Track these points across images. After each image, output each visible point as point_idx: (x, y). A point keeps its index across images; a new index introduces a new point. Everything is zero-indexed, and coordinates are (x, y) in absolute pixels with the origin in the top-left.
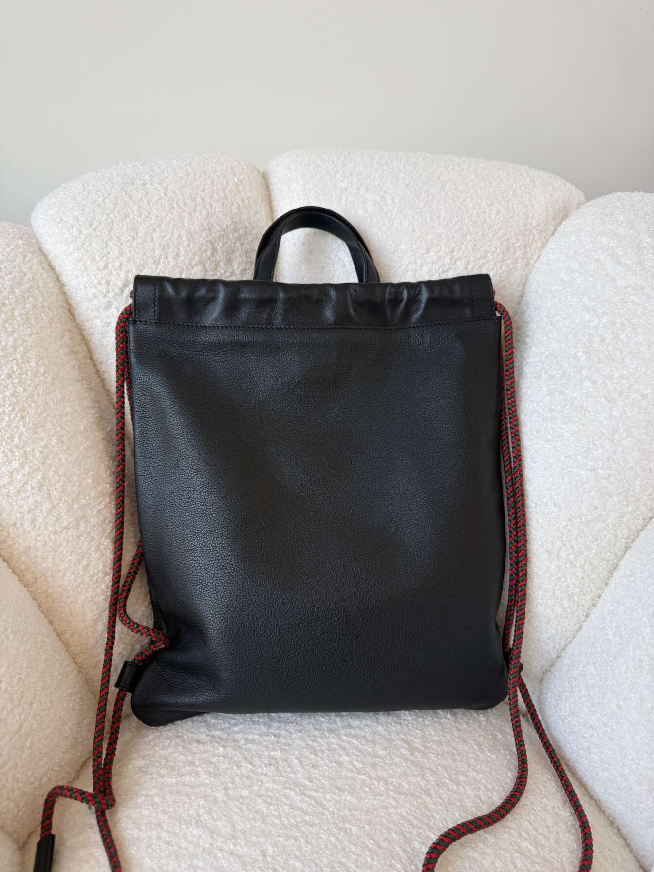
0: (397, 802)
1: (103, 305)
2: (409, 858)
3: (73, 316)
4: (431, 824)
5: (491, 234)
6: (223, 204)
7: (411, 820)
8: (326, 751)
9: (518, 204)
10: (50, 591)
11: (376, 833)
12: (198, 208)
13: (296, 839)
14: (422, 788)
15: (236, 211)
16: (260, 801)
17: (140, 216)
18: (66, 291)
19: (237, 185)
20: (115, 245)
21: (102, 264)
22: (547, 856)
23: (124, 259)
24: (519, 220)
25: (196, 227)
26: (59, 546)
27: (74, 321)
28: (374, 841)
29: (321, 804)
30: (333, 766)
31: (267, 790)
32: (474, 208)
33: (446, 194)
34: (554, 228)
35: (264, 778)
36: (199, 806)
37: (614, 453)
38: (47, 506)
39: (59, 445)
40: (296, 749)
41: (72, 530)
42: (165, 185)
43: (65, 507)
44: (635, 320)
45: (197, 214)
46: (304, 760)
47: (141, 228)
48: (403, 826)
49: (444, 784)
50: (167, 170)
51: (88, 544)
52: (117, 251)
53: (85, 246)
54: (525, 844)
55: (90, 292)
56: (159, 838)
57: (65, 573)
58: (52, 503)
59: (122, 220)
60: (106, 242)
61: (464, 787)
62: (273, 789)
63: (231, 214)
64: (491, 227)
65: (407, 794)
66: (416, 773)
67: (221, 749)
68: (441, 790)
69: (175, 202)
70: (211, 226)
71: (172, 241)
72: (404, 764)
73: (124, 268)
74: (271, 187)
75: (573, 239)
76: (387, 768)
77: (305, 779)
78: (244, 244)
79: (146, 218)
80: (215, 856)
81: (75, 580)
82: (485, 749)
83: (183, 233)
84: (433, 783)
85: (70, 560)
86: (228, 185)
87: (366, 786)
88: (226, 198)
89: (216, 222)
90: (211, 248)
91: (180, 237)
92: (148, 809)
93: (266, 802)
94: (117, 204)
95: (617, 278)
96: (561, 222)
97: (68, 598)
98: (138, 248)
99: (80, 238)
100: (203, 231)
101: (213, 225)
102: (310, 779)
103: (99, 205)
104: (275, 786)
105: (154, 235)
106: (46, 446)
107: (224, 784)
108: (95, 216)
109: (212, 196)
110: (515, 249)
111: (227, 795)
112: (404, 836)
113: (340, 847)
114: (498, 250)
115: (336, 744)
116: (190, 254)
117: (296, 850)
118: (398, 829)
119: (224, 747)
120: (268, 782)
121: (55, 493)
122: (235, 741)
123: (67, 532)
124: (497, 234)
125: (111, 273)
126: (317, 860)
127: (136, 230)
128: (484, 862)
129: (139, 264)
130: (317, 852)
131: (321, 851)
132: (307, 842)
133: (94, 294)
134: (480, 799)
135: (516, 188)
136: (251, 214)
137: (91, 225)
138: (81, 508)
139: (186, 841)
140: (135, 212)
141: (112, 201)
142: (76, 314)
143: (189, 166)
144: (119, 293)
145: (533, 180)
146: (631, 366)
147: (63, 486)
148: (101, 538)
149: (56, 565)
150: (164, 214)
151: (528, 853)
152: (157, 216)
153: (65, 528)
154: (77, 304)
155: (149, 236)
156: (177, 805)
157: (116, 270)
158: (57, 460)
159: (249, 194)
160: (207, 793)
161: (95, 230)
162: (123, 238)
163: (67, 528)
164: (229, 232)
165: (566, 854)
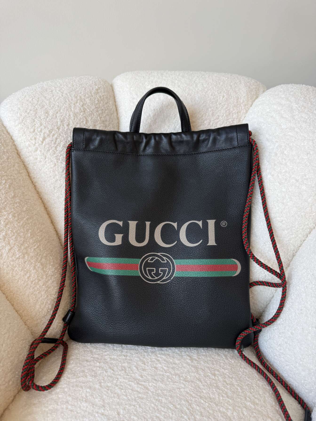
0: (185, 385)
1: (34, 150)
2: (191, 413)
3: (19, 156)
4: (202, 395)
5: (220, 108)
6: (90, 99)
7: (192, 394)
8: (150, 362)
9: (233, 92)
10: (11, 289)
11: (174, 401)
12: (78, 101)
13: (134, 406)
14: (197, 378)
15: (97, 102)
16: (117, 388)
17: (50, 106)
18: (15, 144)
19: (97, 90)
20: (38, 120)
21: (32, 130)
22: (259, 409)
23: (42, 127)
24: (234, 100)
25: (77, 110)
26: (15, 267)
27: (20, 158)
28: (173, 405)
29: (147, 389)
30: (153, 369)
31: (121, 382)
32: (212, 95)
33: (198, 89)
34: (251, 103)
35: (119, 377)
36: (87, 392)
37: (284, 209)
38: (8, 248)
39: (13, 218)
40: (135, 362)
41: (21, 259)
42: (62, 91)
43: (17, 248)
44: (291, 144)
45: (78, 104)
46: (138, 367)
47: (50, 112)
48: (188, 397)
49: (208, 376)
50: (63, 84)
51: (30, 265)
52: (39, 123)
53: (24, 122)
54: (248, 404)
55: (27, 143)
56: (67, 408)
57: (19, 280)
58: (11, 246)
59: (42, 108)
60: (34, 119)
61: (218, 377)
62: (123, 382)
63: (95, 103)
64: (220, 104)
65: (189, 381)
66: (194, 371)
67: (98, 364)
68: (206, 379)
69: (67, 99)
70: (85, 110)
71: (66, 117)
72: (188, 367)
73: (43, 132)
74: (114, 90)
75: (260, 107)
76: (180, 369)
77: (139, 376)
78: (101, 117)
79: (53, 107)
80: (95, 416)
81: (24, 283)
82: (229, 358)
83: (71, 113)
84: (202, 375)
85: (21, 274)
86: (93, 90)
87: (170, 379)
88: (92, 96)
89: (87, 108)
90: (85, 120)
91: (70, 115)
92: (62, 395)
93: (120, 388)
94: (39, 101)
95: (282, 124)
96: (255, 100)
97: (21, 292)
98: (49, 121)
99: (21, 118)
100: (81, 112)
101: (86, 109)
102: (142, 376)
103: (30, 102)
104: (124, 380)
105: (57, 115)
106: (6, 219)
107: (99, 381)
108: (28, 107)
109: (85, 95)
110: (233, 114)
111: (101, 386)
112: (188, 402)
113: (156, 409)
114: (225, 115)
115: (155, 359)
116: (75, 123)
117: (135, 411)
118: (185, 399)
119: (99, 362)
120: (121, 378)
121: (12, 241)
122: (105, 359)
123: (19, 260)
124: (224, 107)
125: (37, 134)
126: (145, 416)
127: (48, 113)
128: (228, 413)
129: (50, 129)
130: (145, 412)
131: (147, 411)
132: (140, 407)
133: (29, 144)
134: (226, 382)
135: (232, 85)
136: (105, 103)
137: (26, 111)
138: (26, 248)
139: (80, 409)
140: (48, 104)
141: (36, 100)
142: (21, 155)
143: (74, 82)
144: (41, 143)
145: (240, 81)
146: (290, 166)
147: (16, 238)
148: (36, 263)
149: (14, 276)
150: (62, 105)
151: (250, 408)
152: (58, 106)
153: (17, 258)
154: (21, 150)
155: (55, 116)
156: (76, 392)
157: (39, 132)
158: (12, 225)
159: (103, 94)
160: (91, 385)
161: (28, 114)
162: (42, 117)
163: (18, 258)
164: (94, 112)
165: (269, 408)
